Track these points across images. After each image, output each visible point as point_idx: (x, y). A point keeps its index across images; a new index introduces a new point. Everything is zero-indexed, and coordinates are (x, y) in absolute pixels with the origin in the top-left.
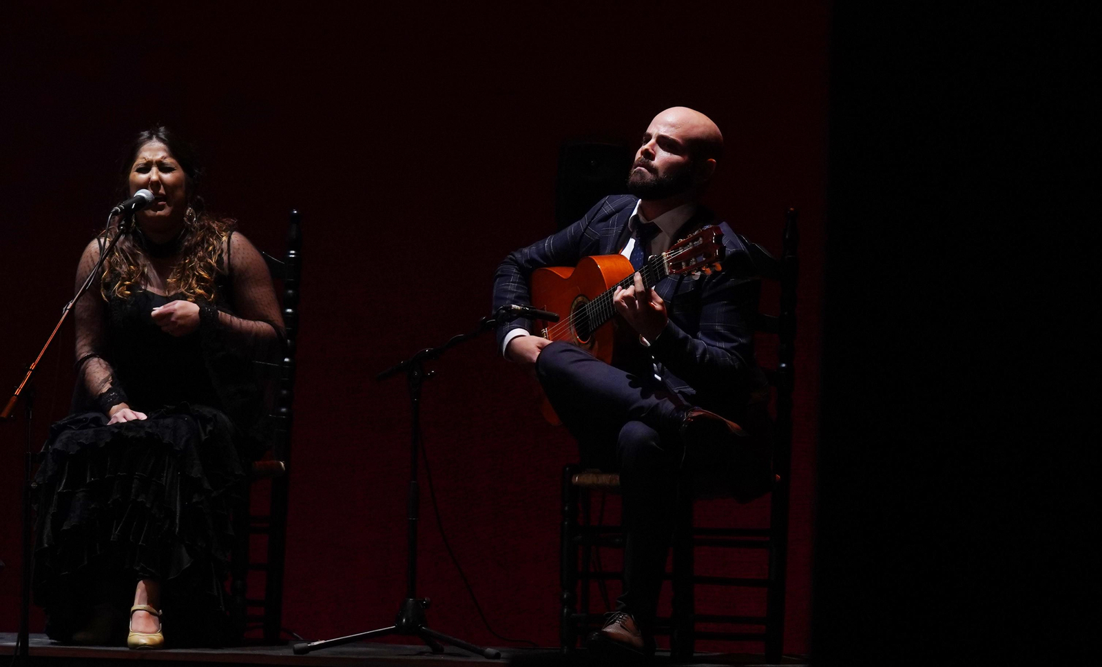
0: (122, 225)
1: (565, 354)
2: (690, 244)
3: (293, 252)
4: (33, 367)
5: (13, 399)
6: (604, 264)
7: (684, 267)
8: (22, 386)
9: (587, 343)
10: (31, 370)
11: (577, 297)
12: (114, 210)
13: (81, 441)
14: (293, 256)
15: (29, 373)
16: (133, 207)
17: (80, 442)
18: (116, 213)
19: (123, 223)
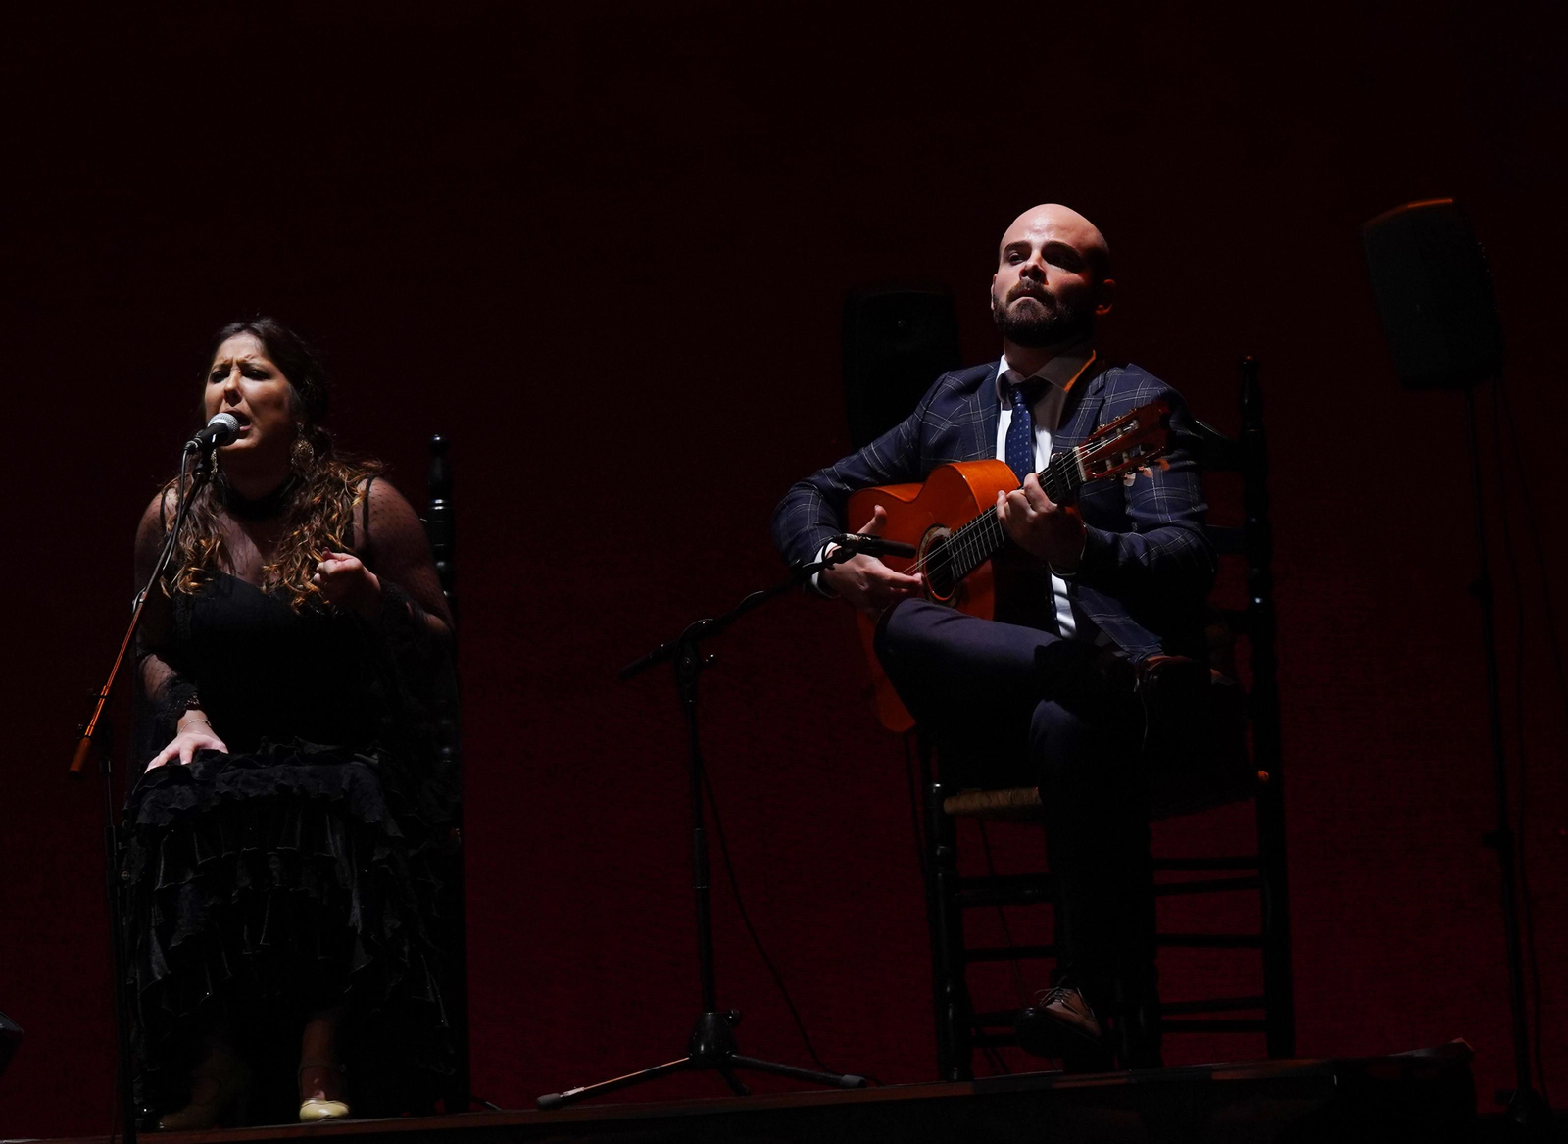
0: (199, 470)
1: (919, 614)
2: (1119, 430)
3: (440, 501)
4: (105, 692)
5: (85, 743)
6: (971, 473)
7: (1109, 468)
8: (94, 722)
9: (951, 598)
10: (103, 697)
11: (929, 529)
12: (188, 446)
13: (173, 806)
14: (440, 508)
15: (102, 702)
16: (213, 441)
17: (174, 808)
18: (192, 450)
19: (200, 465)
